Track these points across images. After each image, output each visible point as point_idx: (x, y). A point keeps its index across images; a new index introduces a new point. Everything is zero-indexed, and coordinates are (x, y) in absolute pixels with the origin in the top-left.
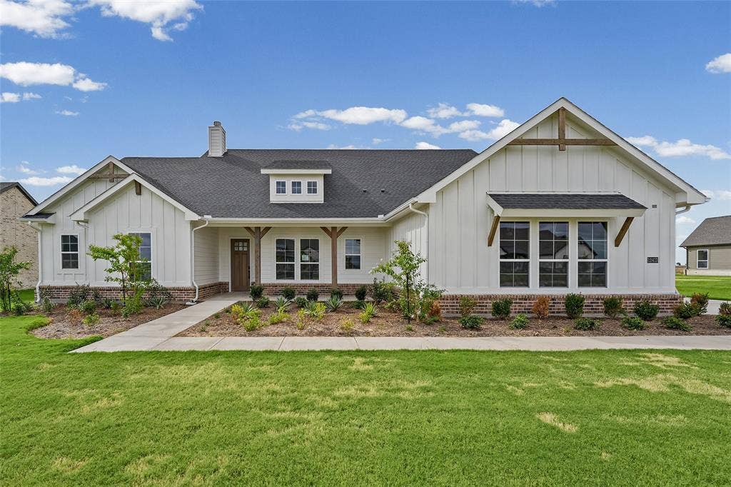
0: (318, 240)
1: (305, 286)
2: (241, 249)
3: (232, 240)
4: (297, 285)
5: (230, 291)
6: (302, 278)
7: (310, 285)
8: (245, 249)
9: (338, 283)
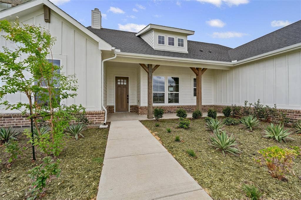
0: (178, 78)
1: (172, 107)
2: (122, 83)
3: (116, 77)
4: (167, 107)
5: (115, 112)
6: (169, 102)
7: (175, 107)
8: (125, 84)
9: (202, 104)
